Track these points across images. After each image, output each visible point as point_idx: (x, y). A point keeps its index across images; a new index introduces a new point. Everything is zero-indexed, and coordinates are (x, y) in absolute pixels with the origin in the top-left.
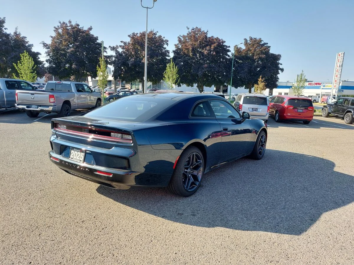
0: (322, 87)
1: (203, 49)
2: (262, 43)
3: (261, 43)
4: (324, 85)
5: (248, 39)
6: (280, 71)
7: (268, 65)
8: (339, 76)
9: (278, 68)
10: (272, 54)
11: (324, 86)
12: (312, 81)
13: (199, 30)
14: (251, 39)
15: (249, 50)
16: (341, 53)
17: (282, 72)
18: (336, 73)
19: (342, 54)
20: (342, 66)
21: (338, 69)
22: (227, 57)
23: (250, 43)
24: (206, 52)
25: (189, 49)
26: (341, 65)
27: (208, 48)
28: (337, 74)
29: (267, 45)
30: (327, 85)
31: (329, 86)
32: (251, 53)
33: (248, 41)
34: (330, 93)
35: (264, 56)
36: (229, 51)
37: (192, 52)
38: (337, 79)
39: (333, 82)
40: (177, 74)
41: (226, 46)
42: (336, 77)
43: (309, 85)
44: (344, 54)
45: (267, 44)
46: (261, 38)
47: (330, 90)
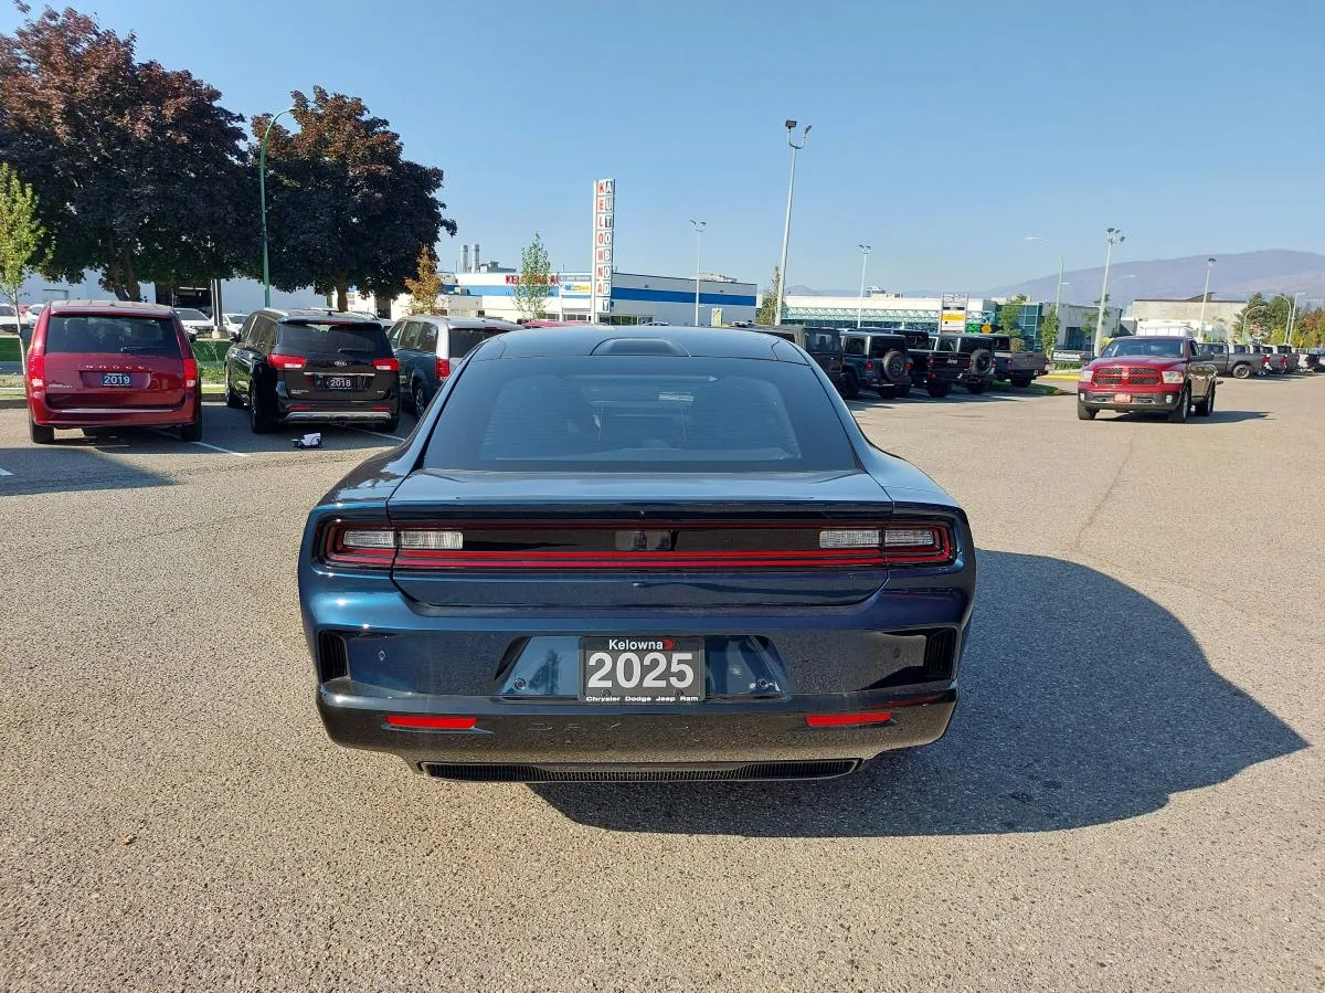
0: (562, 291)
1: (123, 116)
2: (365, 117)
3: (363, 119)
4: (568, 283)
5: (311, 96)
6: (443, 230)
7: (401, 204)
8: (607, 255)
9: (436, 220)
10: (412, 167)
11: (568, 288)
12: (514, 271)
13: (86, 25)
14: (321, 95)
15: (322, 142)
16: (605, 181)
17: (452, 234)
18: (598, 244)
19: (609, 184)
20: (611, 223)
21: (603, 233)
22: (234, 159)
23: (320, 112)
24: (141, 131)
25: (49, 107)
26: (608, 218)
27: (147, 111)
28: (603, 249)
29: (388, 128)
30: (575, 283)
31: (584, 288)
32: (335, 152)
33: (312, 106)
34: (589, 310)
35: (385, 170)
36: (239, 134)
37: (66, 122)
38: (604, 264)
39: (593, 274)
40: (37, 222)
41: (229, 115)
42: (600, 257)
43: (509, 284)
44: (613, 184)
45: (386, 123)
46: (360, 99)
47: (588, 301)
